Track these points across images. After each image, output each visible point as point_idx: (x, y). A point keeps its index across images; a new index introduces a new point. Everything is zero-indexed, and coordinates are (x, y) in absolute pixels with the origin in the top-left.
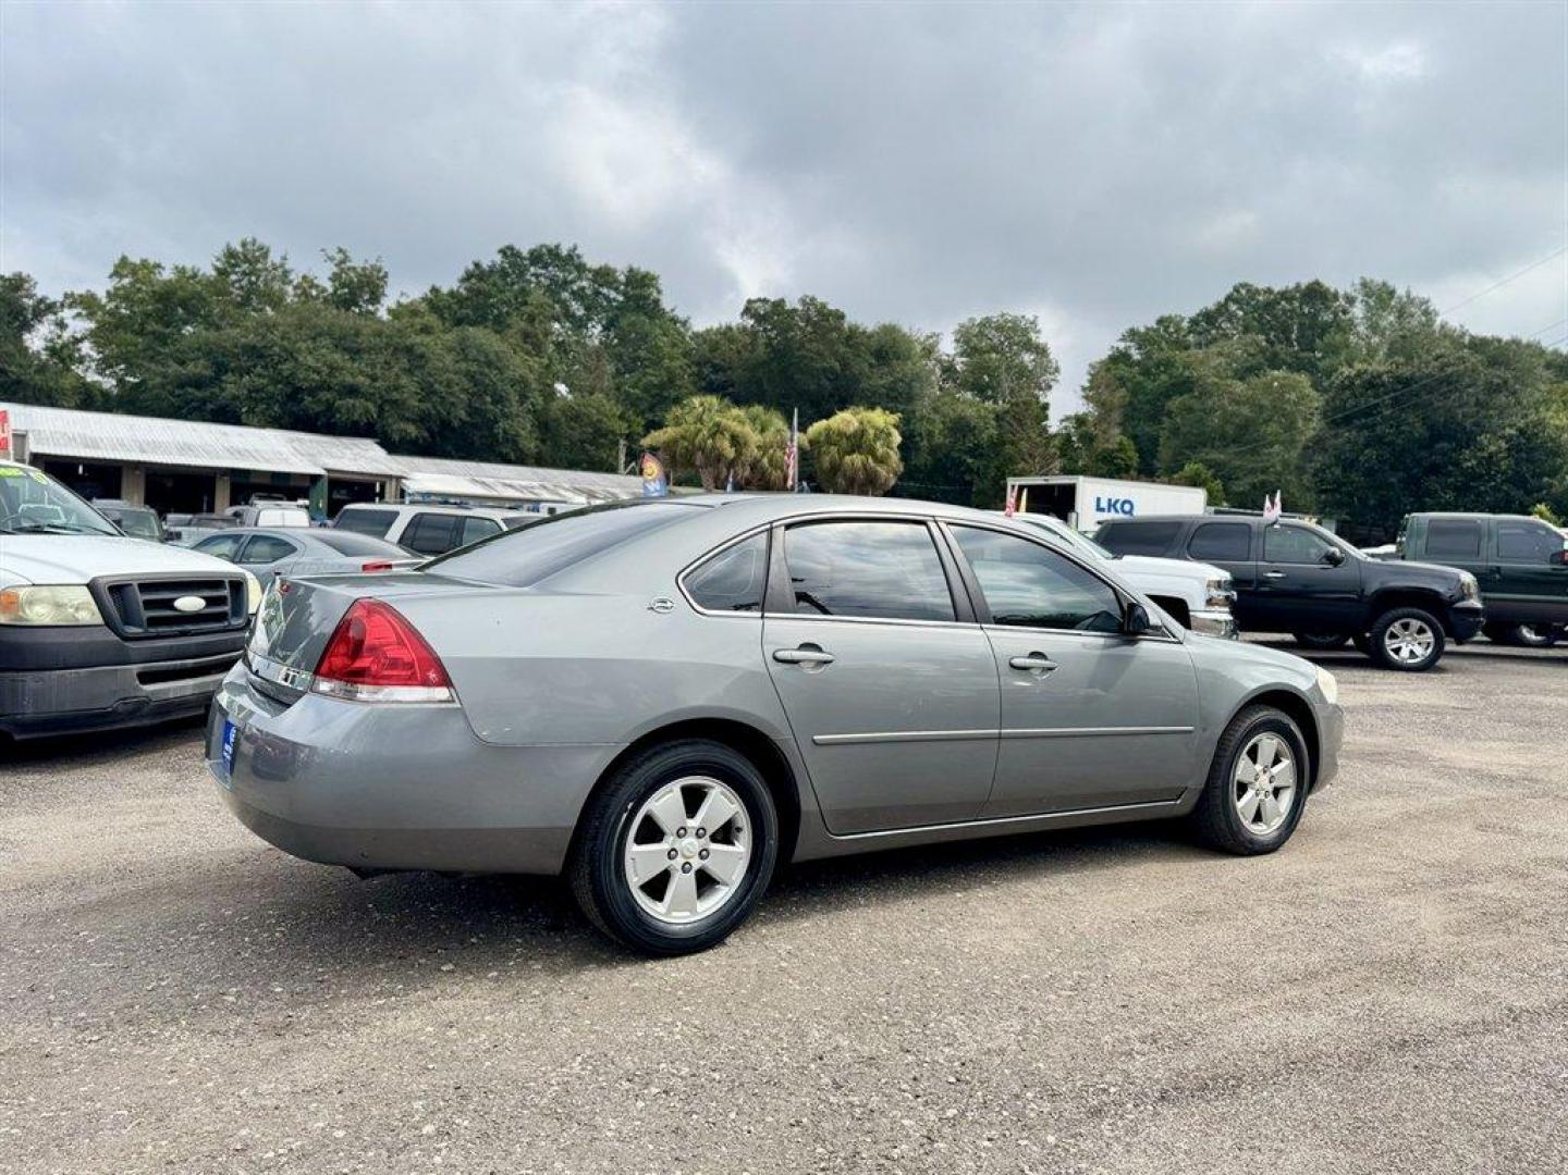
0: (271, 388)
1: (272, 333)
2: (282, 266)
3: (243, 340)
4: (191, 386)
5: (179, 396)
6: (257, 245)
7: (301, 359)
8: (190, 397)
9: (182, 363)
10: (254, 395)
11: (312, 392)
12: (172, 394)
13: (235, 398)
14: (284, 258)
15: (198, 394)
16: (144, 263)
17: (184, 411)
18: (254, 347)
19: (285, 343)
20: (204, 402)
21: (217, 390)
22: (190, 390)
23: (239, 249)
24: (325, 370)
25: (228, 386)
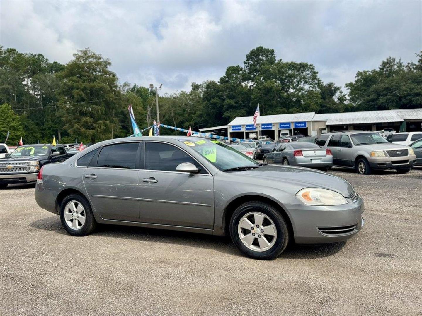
0: (392, 98)
1: (393, 83)
2: (400, 62)
3: (384, 86)
4: (371, 102)
5: (368, 105)
6: (391, 58)
7: (401, 88)
8: (371, 105)
9: (369, 96)
10: (388, 101)
11: (405, 97)
12: (366, 105)
13: (382, 103)
14: (400, 60)
15: (373, 103)
16: (364, 71)
17: (369, 109)
18: (388, 88)
19: (397, 85)
20: (374, 105)
21: (378, 102)
22: (371, 103)
23: (386, 61)
24: (408, 90)
25: (380, 100)
